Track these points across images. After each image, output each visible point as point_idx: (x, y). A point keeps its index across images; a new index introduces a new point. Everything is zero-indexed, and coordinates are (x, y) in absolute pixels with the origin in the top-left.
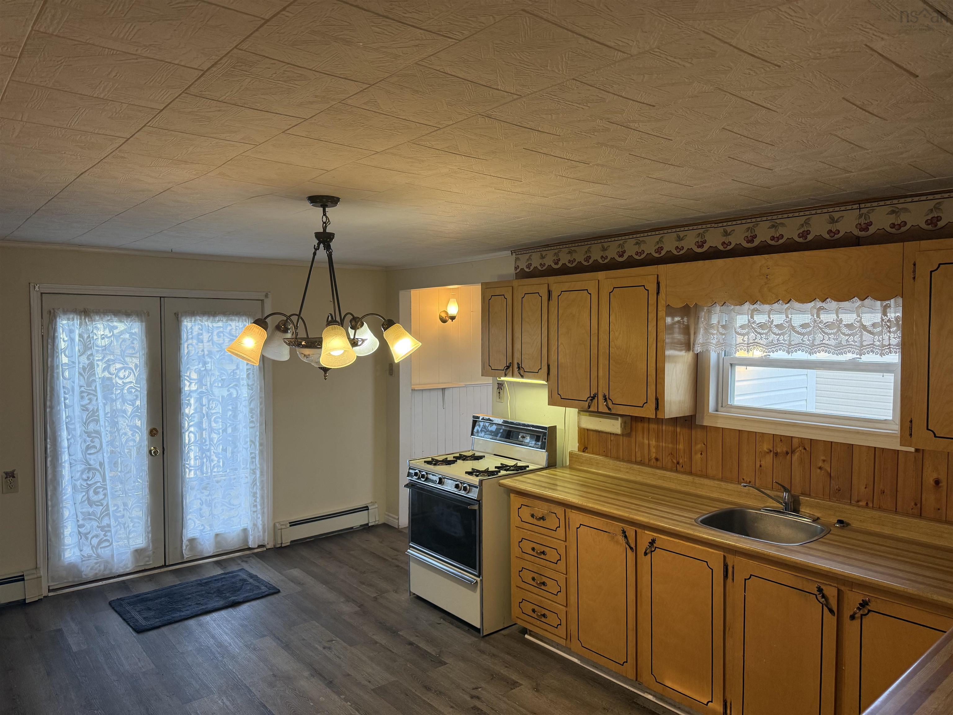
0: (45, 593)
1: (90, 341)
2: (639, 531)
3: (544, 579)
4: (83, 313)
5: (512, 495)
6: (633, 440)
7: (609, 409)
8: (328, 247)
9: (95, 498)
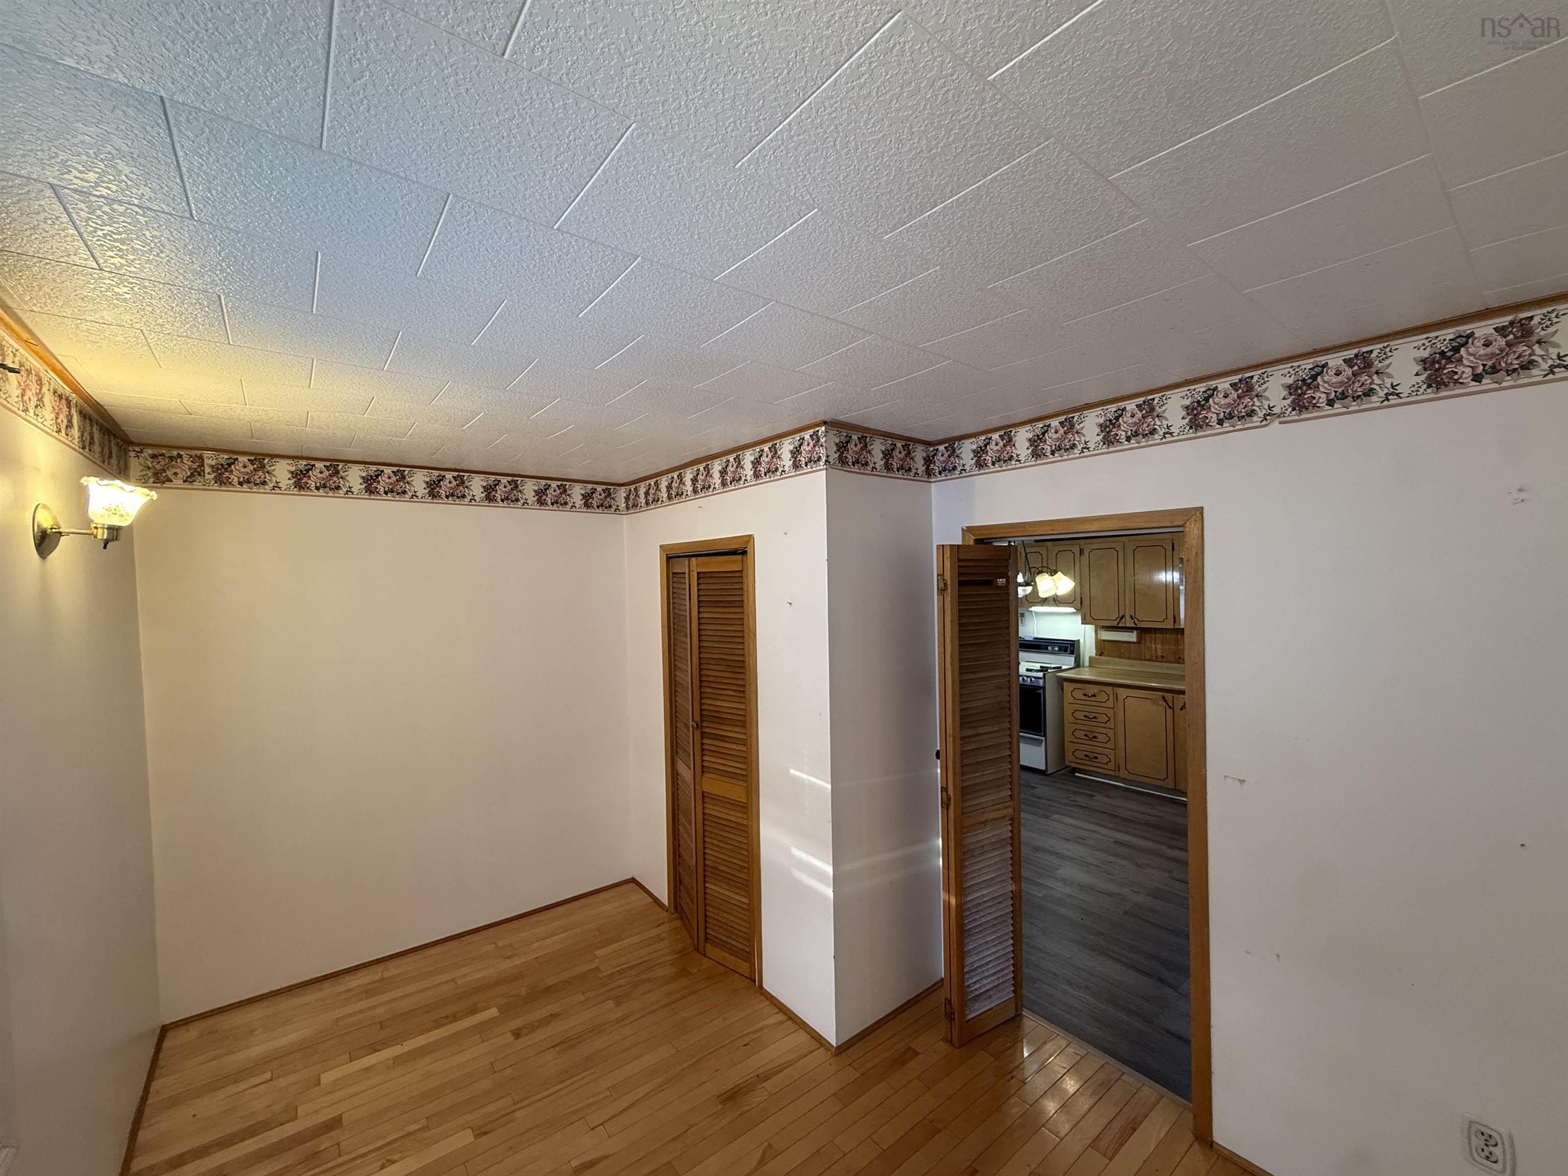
2: (1175, 695)
3: (1095, 734)
5: (1065, 684)
6: (1147, 645)
7: (1136, 624)
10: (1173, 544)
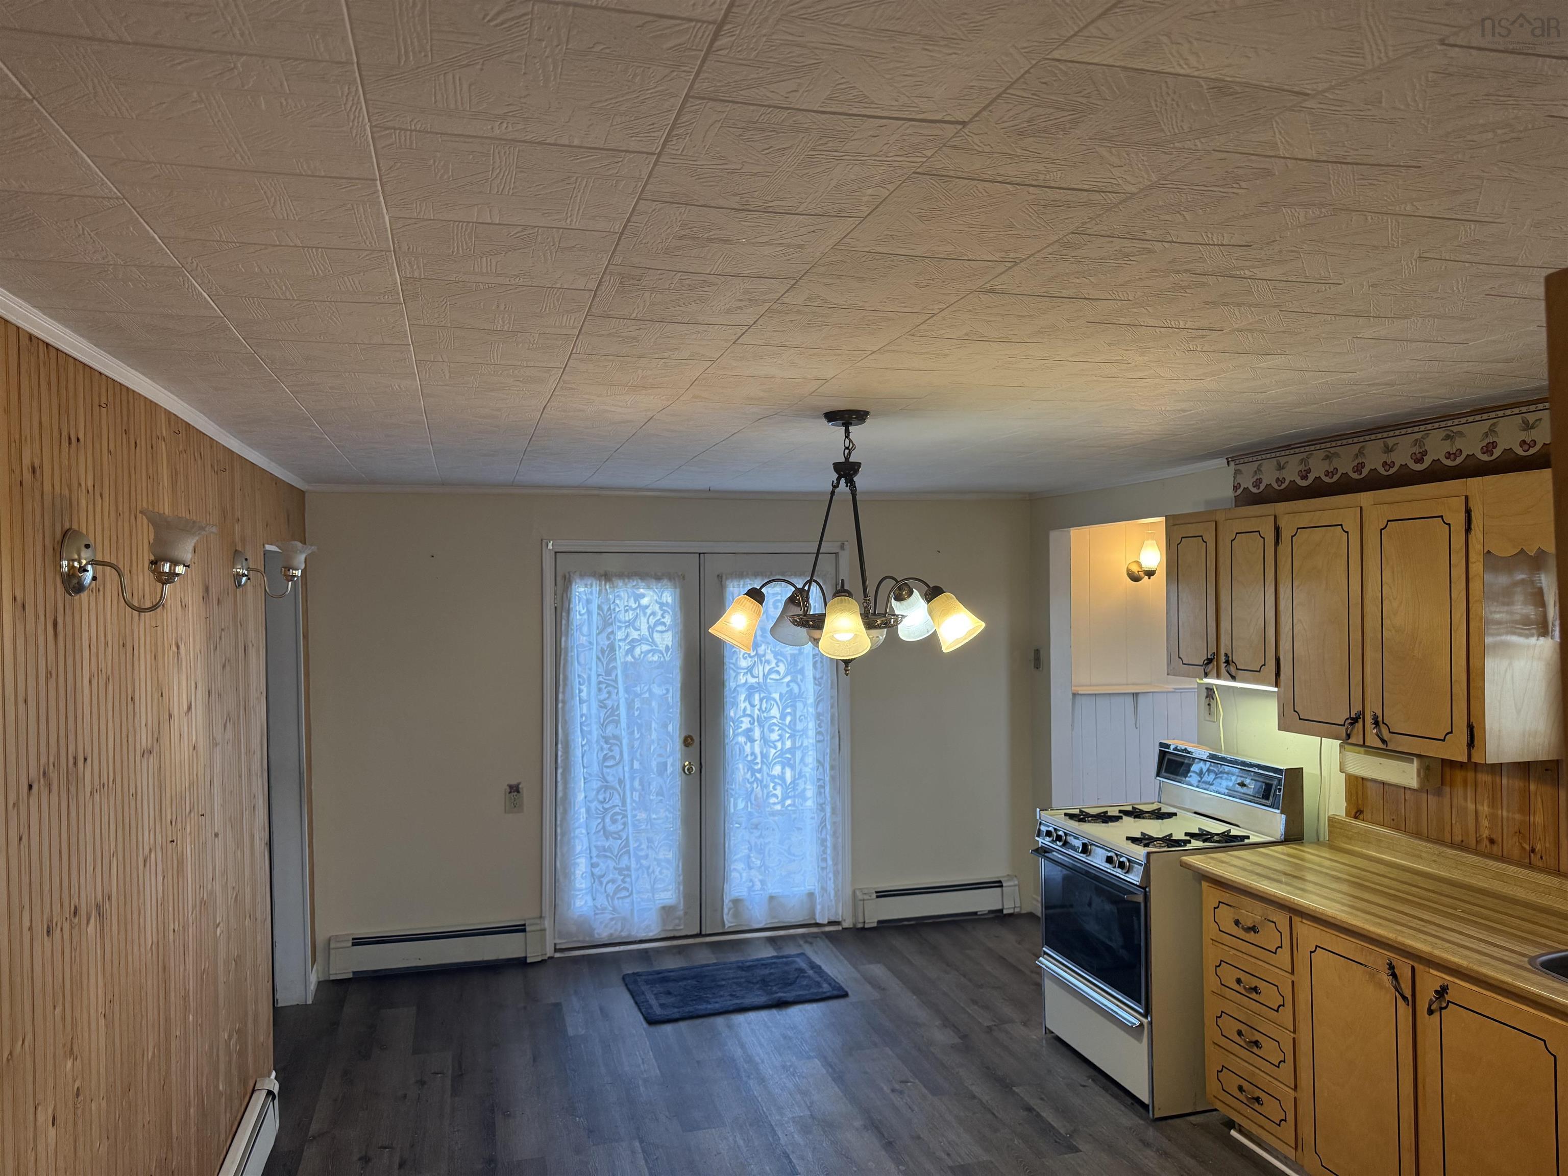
0: (550, 952)
1: (611, 614)
2: (1419, 967)
3: (1258, 1037)
4: (603, 578)
5: (1205, 884)
6: (1446, 801)
7: (1384, 741)
8: (851, 483)
9: (612, 828)
10: (1468, 512)
